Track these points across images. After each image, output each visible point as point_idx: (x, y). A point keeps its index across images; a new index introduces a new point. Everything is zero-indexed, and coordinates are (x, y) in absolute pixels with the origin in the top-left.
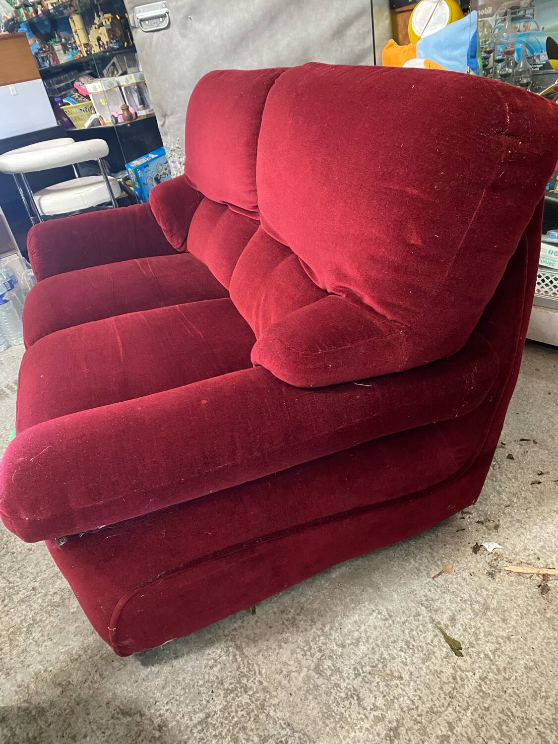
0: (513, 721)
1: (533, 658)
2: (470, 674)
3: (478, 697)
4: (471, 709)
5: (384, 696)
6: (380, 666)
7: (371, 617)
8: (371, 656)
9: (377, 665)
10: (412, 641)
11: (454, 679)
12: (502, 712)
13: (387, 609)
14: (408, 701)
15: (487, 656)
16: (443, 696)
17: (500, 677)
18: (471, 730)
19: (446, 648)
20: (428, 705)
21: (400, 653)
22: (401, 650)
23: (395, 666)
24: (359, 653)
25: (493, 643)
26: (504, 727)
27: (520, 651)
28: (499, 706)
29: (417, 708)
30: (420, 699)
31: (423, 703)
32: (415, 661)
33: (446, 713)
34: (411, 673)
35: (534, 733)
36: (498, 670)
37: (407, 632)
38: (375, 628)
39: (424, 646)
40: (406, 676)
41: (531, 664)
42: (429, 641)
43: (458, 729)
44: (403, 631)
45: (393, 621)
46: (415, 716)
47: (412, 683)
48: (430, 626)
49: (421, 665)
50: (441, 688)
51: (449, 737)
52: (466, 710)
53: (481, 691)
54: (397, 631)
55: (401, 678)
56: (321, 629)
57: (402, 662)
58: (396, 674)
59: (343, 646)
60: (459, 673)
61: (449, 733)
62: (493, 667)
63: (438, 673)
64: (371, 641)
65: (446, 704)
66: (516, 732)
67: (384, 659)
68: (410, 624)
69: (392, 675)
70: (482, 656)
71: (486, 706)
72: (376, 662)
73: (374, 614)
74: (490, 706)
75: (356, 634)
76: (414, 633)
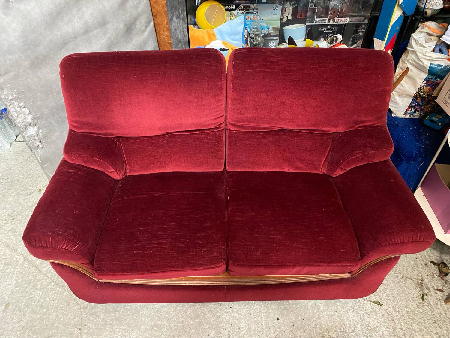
0: (411, 314)
1: (396, 290)
2: (389, 309)
3: (398, 314)
4: (400, 319)
5: (380, 336)
6: (369, 328)
7: (349, 314)
8: (363, 327)
9: (368, 328)
10: (367, 312)
11: (388, 314)
12: (406, 313)
13: (350, 306)
14: (387, 332)
15: (387, 299)
16: (391, 322)
17: (396, 303)
18: (407, 326)
19: (377, 306)
20: (391, 328)
21: (369, 318)
22: (368, 317)
23: (372, 324)
24: (360, 329)
25: (384, 294)
26: (411, 317)
27: (391, 290)
28: (404, 312)
29: (390, 332)
30: (388, 329)
31: (390, 329)
32: (375, 317)
33: (397, 326)
34: (378, 322)
35: (417, 312)
36: (393, 301)
37: (362, 309)
38: (354, 316)
39: (371, 310)
40: (378, 325)
41: (397, 292)
42: (371, 308)
43: (404, 328)
44: (362, 310)
45: (356, 309)
46: (392, 335)
47: (381, 325)
48: (365, 302)
49: (377, 317)
50: (388, 320)
51: (404, 333)
52: (399, 321)
53: (397, 311)
54: (360, 312)
55: (377, 327)
56: (341, 331)
57: (372, 321)
58: (375, 326)
59: (353, 331)
60: (387, 311)
61: (404, 331)
62: (392, 301)
63: (383, 316)
64: (358, 322)
65: (394, 324)
66: (414, 316)
67: (367, 324)
68: (361, 306)
69: (375, 328)
70: (386, 300)
71: (402, 315)
72: (367, 328)
73: (349, 312)
74: (403, 314)
75: (352, 324)
76: (365, 308)
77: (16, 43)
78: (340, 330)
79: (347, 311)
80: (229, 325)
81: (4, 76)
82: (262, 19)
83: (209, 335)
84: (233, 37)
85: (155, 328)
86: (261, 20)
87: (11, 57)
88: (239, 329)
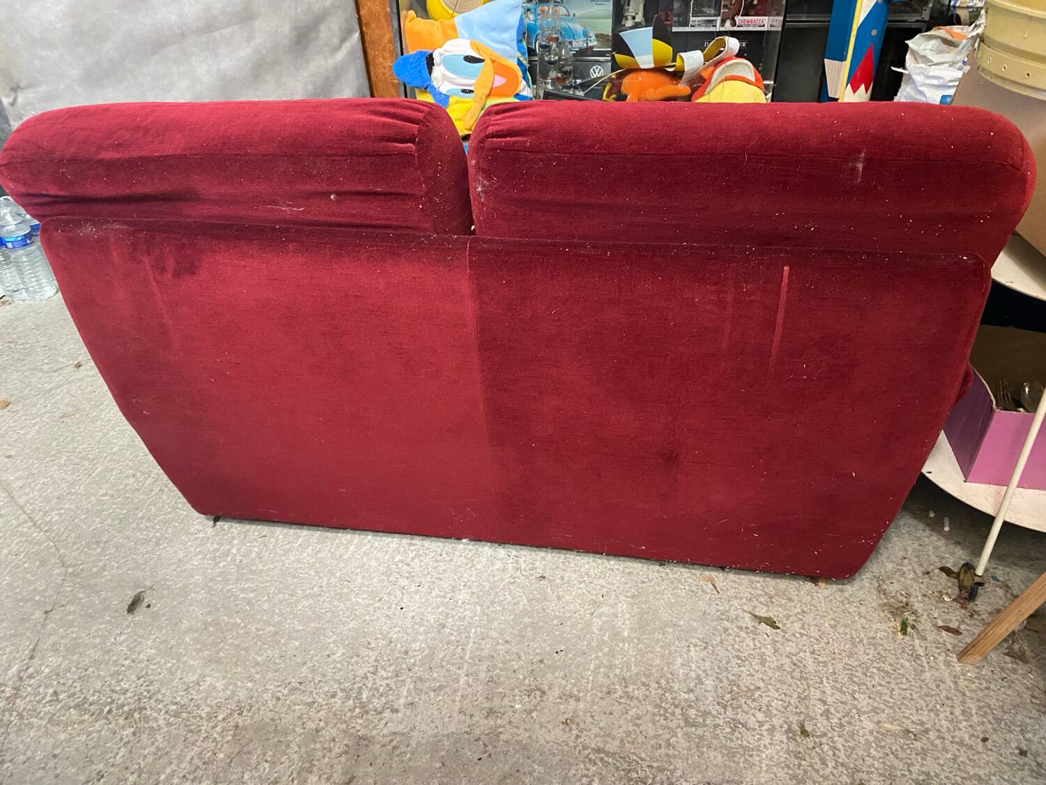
0: (857, 671)
1: (830, 617)
2: (802, 654)
3: (821, 668)
4: (824, 679)
5: (760, 710)
6: (735, 688)
7: (691, 653)
8: (721, 685)
9: (732, 689)
10: (740, 654)
11: (795, 664)
12: (845, 669)
13: (698, 638)
14: (780, 703)
15: (802, 635)
16: (799, 683)
17: (823, 645)
18: (838, 695)
20: (795, 696)
21: (740, 669)
22: (740, 666)
23: (745, 682)
24: (709, 688)
25: (796, 622)
26: (855, 679)
27: (818, 617)
28: (840, 666)
29: (789, 703)
30: (785, 696)
31: (791, 697)
32: (756, 668)
33: (812, 693)
34: (762, 679)
35: (875, 670)
36: (817, 640)
37: (729, 648)
38: (704, 660)
39: (753, 652)
40: (761, 685)
41: (833, 622)
42: (753, 647)
43: (829, 700)
44: (727, 650)
45: (712, 646)
46: (794, 710)
47: (770, 687)
48: (742, 634)
49: (764, 669)
50: (792, 677)
51: (828, 710)
52: (822, 682)
53: (819, 662)
54: (721, 652)
55: (758, 688)
56: (659, 687)
57: (748, 675)
58: (752, 687)
59: (692, 691)
60: (794, 658)
61: (827, 707)
62: (812, 640)
63: (780, 668)
64: (709, 673)
65: (806, 688)
66: (864, 677)
67: (733, 680)
68: (727, 640)
69: (750, 690)
70: (798, 635)
71: (831, 671)
72: (730, 687)
73: (692, 649)
74: (834, 669)
75: (693, 675)
76: (736, 646)
77: (58, 26)
78: (658, 683)
79: (689, 646)
80: (384, 643)
81: (27, 91)
82: (572, 15)
83: (329, 656)
84: (494, 34)
85: (211, 629)
86: (569, 15)
87: (44, 53)
88: (406, 653)
